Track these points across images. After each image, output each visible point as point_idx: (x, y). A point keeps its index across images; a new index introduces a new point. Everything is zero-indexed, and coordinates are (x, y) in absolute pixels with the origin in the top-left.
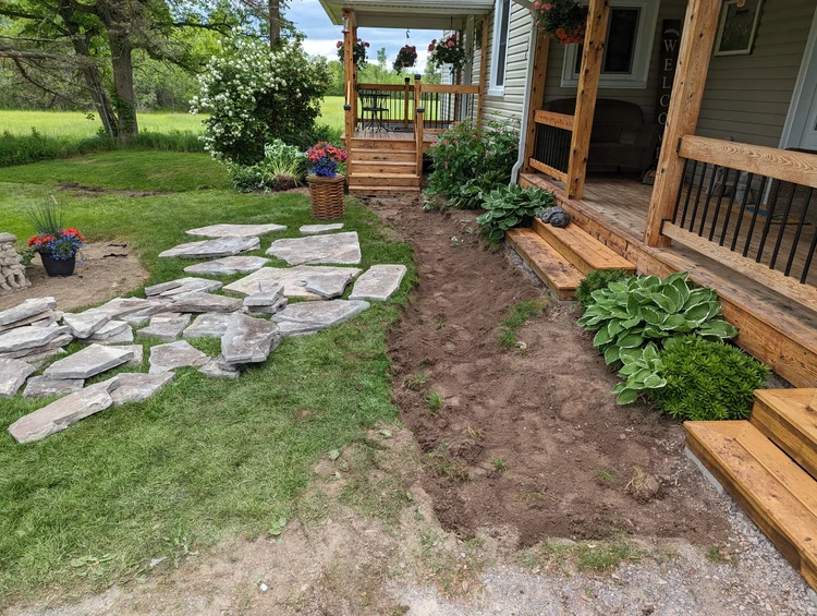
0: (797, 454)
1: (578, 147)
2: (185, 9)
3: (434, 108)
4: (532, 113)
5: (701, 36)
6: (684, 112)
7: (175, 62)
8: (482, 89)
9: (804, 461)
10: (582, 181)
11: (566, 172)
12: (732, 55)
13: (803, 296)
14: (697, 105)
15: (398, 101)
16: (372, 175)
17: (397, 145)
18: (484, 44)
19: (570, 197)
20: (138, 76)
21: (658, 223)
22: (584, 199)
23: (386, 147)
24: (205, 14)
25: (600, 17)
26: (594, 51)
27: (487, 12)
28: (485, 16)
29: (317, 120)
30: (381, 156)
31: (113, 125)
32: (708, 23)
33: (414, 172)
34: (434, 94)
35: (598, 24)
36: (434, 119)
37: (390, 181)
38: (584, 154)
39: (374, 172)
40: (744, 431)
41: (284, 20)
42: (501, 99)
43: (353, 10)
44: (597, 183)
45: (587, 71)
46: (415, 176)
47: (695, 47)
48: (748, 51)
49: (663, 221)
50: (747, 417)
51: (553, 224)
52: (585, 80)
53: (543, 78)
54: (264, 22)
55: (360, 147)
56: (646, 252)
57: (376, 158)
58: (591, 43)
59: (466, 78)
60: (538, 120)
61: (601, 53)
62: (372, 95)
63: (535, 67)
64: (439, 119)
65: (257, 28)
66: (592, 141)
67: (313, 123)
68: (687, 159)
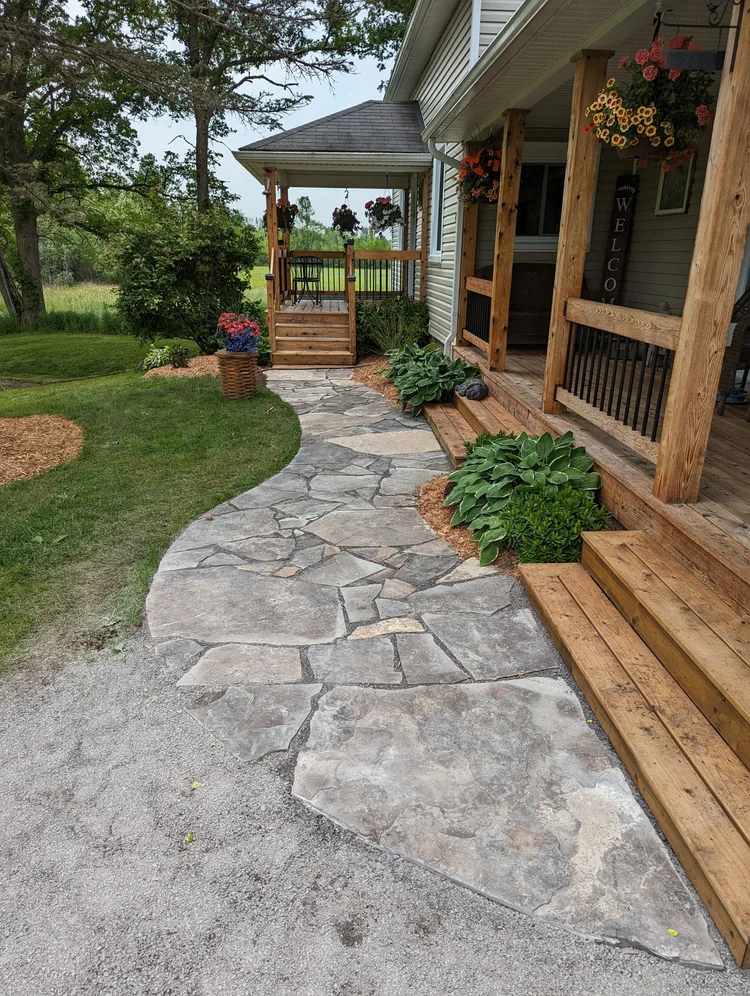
0: (605, 585)
1: (497, 315)
2: (102, 168)
3: (384, 279)
4: (463, 280)
5: (578, 197)
6: (567, 275)
7: (89, 230)
8: (424, 253)
9: (609, 590)
10: (504, 351)
11: (487, 341)
12: (670, 215)
13: (642, 448)
14: (581, 268)
15: (336, 270)
16: (299, 352)
17: (330, 319)
18: (425, 204)
19: (492, 369)
20: (45, 247)
21: (552, 389)
22: (506, 371)
23: (317, 322)
24: (123, 174)
25: (511, 177)
26: (507, 213)
27: (427, 169)
28: (424, 174)
29: (246, 292)
30: (310, 331)
31: (16, 303)
32: (584, 185)
33: (348, 349)
34: (384, 262)
35: (509, 185)
36: (384, 290)
37: (320, 359)
38: (504, 322)
39: (302, 348)
40: (570, 571)
41: (214, 179)
42: (438, 266)
43: (276, 170)
44: (531, 355)
45: (501, 234)
46: (349, 353)
47: (573, 210)
48: (683, 210)
49: (556, 386)
50: (577, 559)
51: (469, 397)
52: (500, 243)
53: (474, 241)
54: (192, 181)
55: (287, 321)
56: (540, 419)
57: (305, 334)
58: (503, 205)
59: (412, 241)
60: (470, 288)
61: (515, 215)
62: (301, 263)
63: (464, 230)
64: (390, 290)
65: (183, 188)
66: (511, 309)
67: (242, 297)
68: (572, 323)
